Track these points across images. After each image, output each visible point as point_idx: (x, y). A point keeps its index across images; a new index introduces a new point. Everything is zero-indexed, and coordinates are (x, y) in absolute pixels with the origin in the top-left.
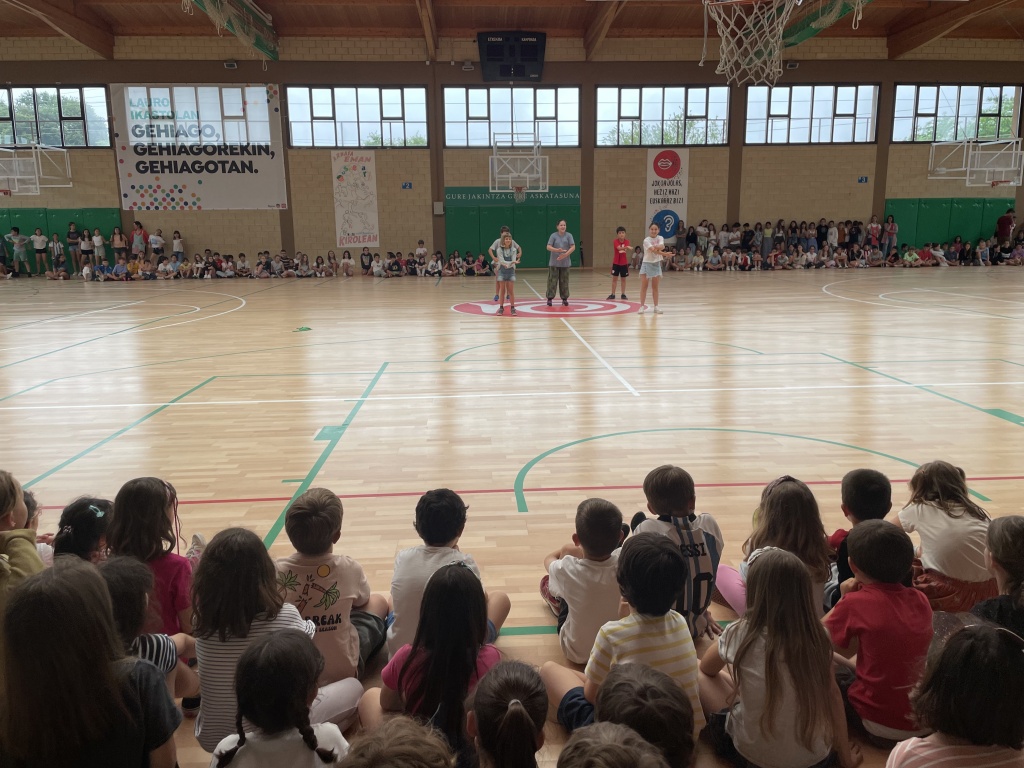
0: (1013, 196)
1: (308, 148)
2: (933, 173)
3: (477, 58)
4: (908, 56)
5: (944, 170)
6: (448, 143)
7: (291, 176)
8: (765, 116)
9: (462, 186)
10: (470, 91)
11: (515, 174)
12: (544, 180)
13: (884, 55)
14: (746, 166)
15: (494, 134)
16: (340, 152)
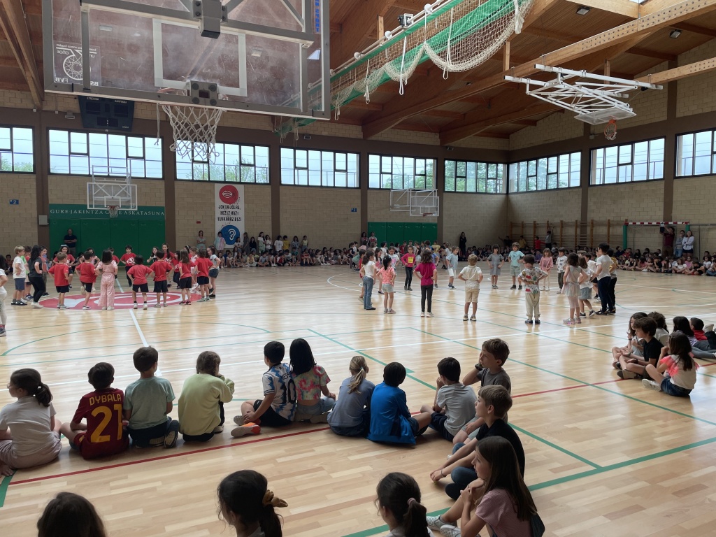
0: (436, 222)
2: (393, 207)
3: (77, 110)
4: (374, 138)
5: (398, 206)
6: (52, 171)
8: (293, 167)
9: (64, 203)
10: (71, 133)
11: (110, 197)
12: (134, 202)
13: (360, 136)
14: (283, 198)
15: (93, 166)
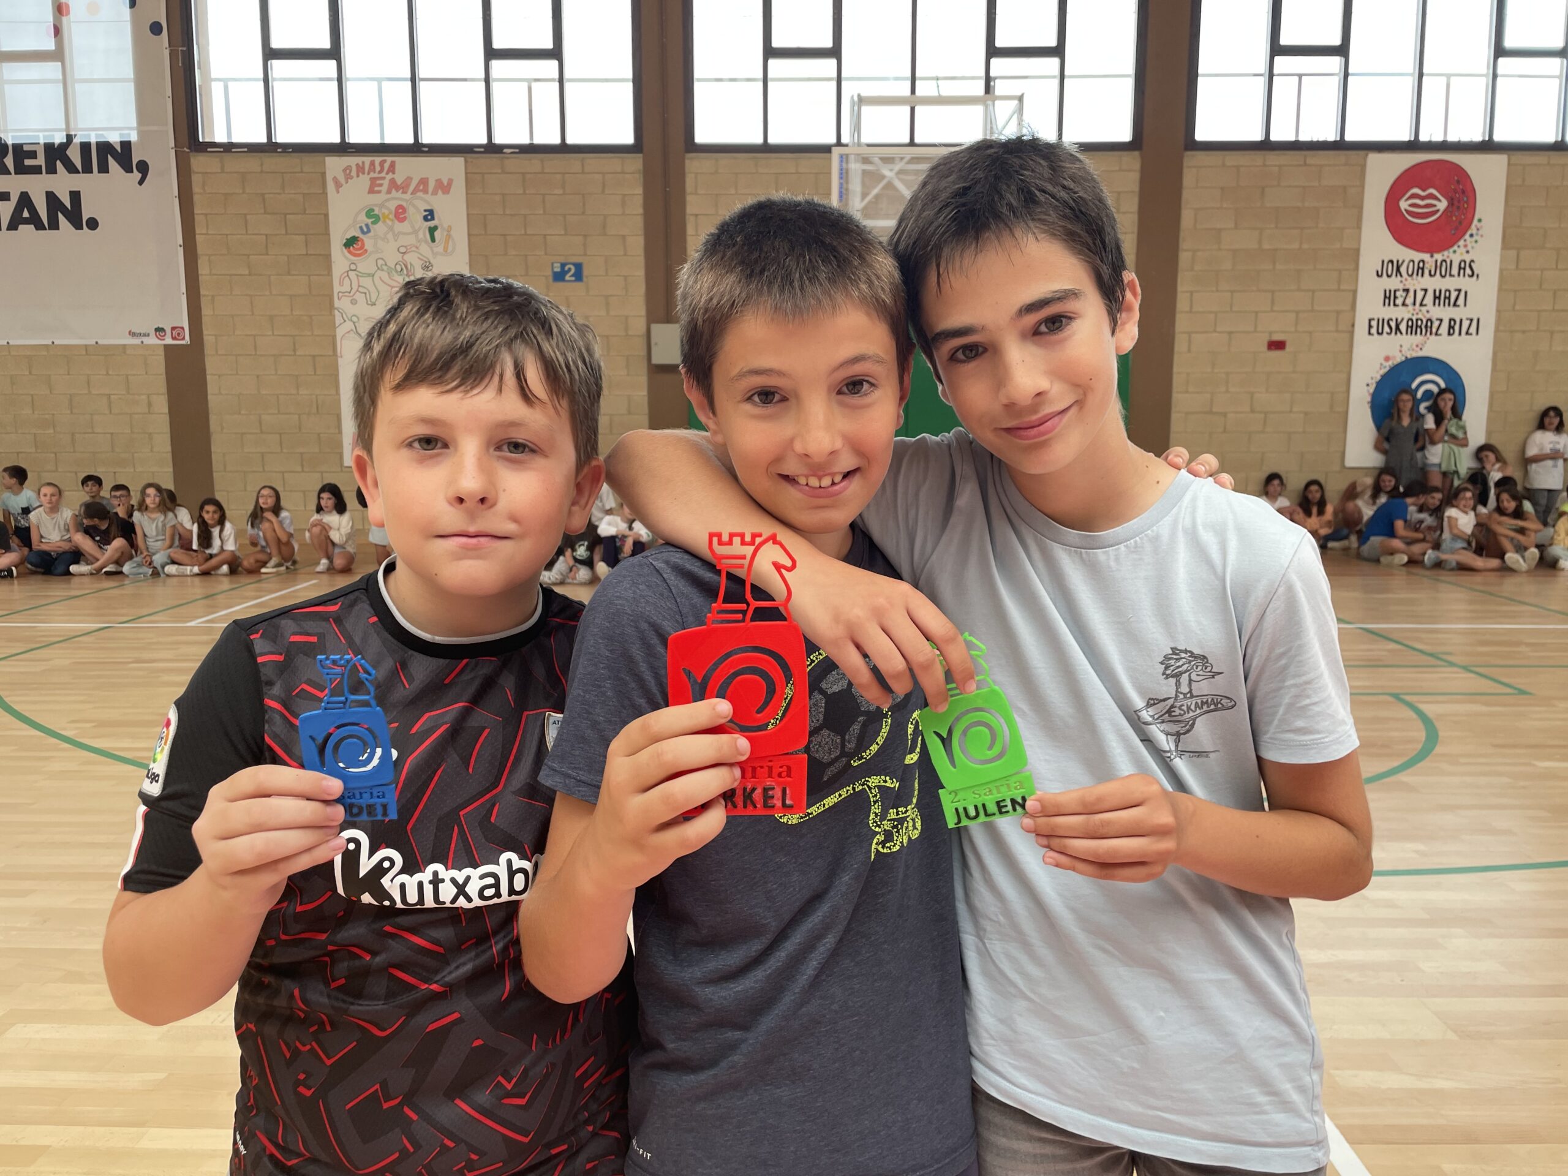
1: (253, 148)
6: (703, 137)
7: (199, 239)
16: (353, 161)
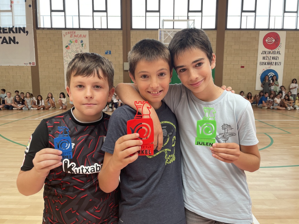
1: (48, 29)
7: (38, 46)
15: (163, 21)
16: (67, 31)
